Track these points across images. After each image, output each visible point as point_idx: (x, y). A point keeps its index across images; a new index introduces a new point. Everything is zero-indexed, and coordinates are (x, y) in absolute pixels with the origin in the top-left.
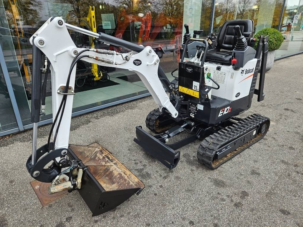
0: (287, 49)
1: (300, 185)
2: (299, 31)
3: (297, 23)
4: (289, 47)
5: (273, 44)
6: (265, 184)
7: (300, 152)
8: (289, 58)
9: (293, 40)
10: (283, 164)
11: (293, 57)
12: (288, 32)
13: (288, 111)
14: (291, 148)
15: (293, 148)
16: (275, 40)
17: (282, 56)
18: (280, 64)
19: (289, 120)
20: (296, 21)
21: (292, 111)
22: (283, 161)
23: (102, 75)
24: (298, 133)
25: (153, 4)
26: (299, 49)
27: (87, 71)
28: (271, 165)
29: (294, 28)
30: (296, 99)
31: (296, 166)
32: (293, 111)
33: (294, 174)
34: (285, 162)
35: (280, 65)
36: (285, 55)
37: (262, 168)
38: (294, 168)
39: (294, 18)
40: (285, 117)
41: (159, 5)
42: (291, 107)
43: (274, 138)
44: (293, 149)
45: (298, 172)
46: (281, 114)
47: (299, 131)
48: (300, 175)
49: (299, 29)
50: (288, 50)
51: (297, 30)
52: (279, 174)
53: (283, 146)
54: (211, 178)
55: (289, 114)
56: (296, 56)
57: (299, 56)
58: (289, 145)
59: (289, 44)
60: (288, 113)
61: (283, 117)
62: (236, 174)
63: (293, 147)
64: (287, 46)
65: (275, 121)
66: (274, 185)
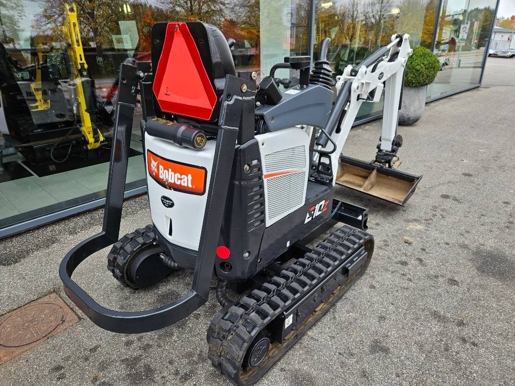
0: (449, 83)
1: (468, 373)
2: (469, 50)
3: (465, 38)
4: (452, 78)
5: (423, 75)
6: (398, 376)
7: (468, 290)
8: (452, 97)
9: (461, 65)
10: (436, 323)
11: (459, 95)
12: (450, 53)
13: (448, 200)
14: (453, 282)
15: (455, 281)
16: (426, 68)
17: (441, 94)
18: (437, 108)
19: (450, 219)
20: (463, 35)
21: (455, 199)
22: (436, 315)
23: (102, 138)
24: (465, 247)
25: (228, 6)
26: (469, 82)
27: (71, 131)
28: (412, 324)
29: (462, 46)
30: (463, 174)
31: (461, 324)
32: (457, 200)
33: (457, 345)
34: (439, 317)
35: (437, 111)
36: (446, 92)
37: (393, 333)
38: (456, 330)
39: (461, 30)
40: (442, 213)
41: (238, 8)
42: (453, 191)
43: (421, 260)
44: (455, 284)
45: (464, 340)
46: (436, 207)
47: (466, 243)
48: (468, 345)
49: (471, 47)
50: (451, 84)
51: (467, 50)
52: (427, 347)
53: (437, 277)
54: (287, 368)
55: (449, 206)
56: (463, 94)
57: (468, 93)
58: (449, 276)
59: (453, 73)
60: (448, 204)
61: (439, 212)
62: (340, 353)
63: (456, 279)
64: (449, 76)
65: (423, 222)
66: (416, 376)
